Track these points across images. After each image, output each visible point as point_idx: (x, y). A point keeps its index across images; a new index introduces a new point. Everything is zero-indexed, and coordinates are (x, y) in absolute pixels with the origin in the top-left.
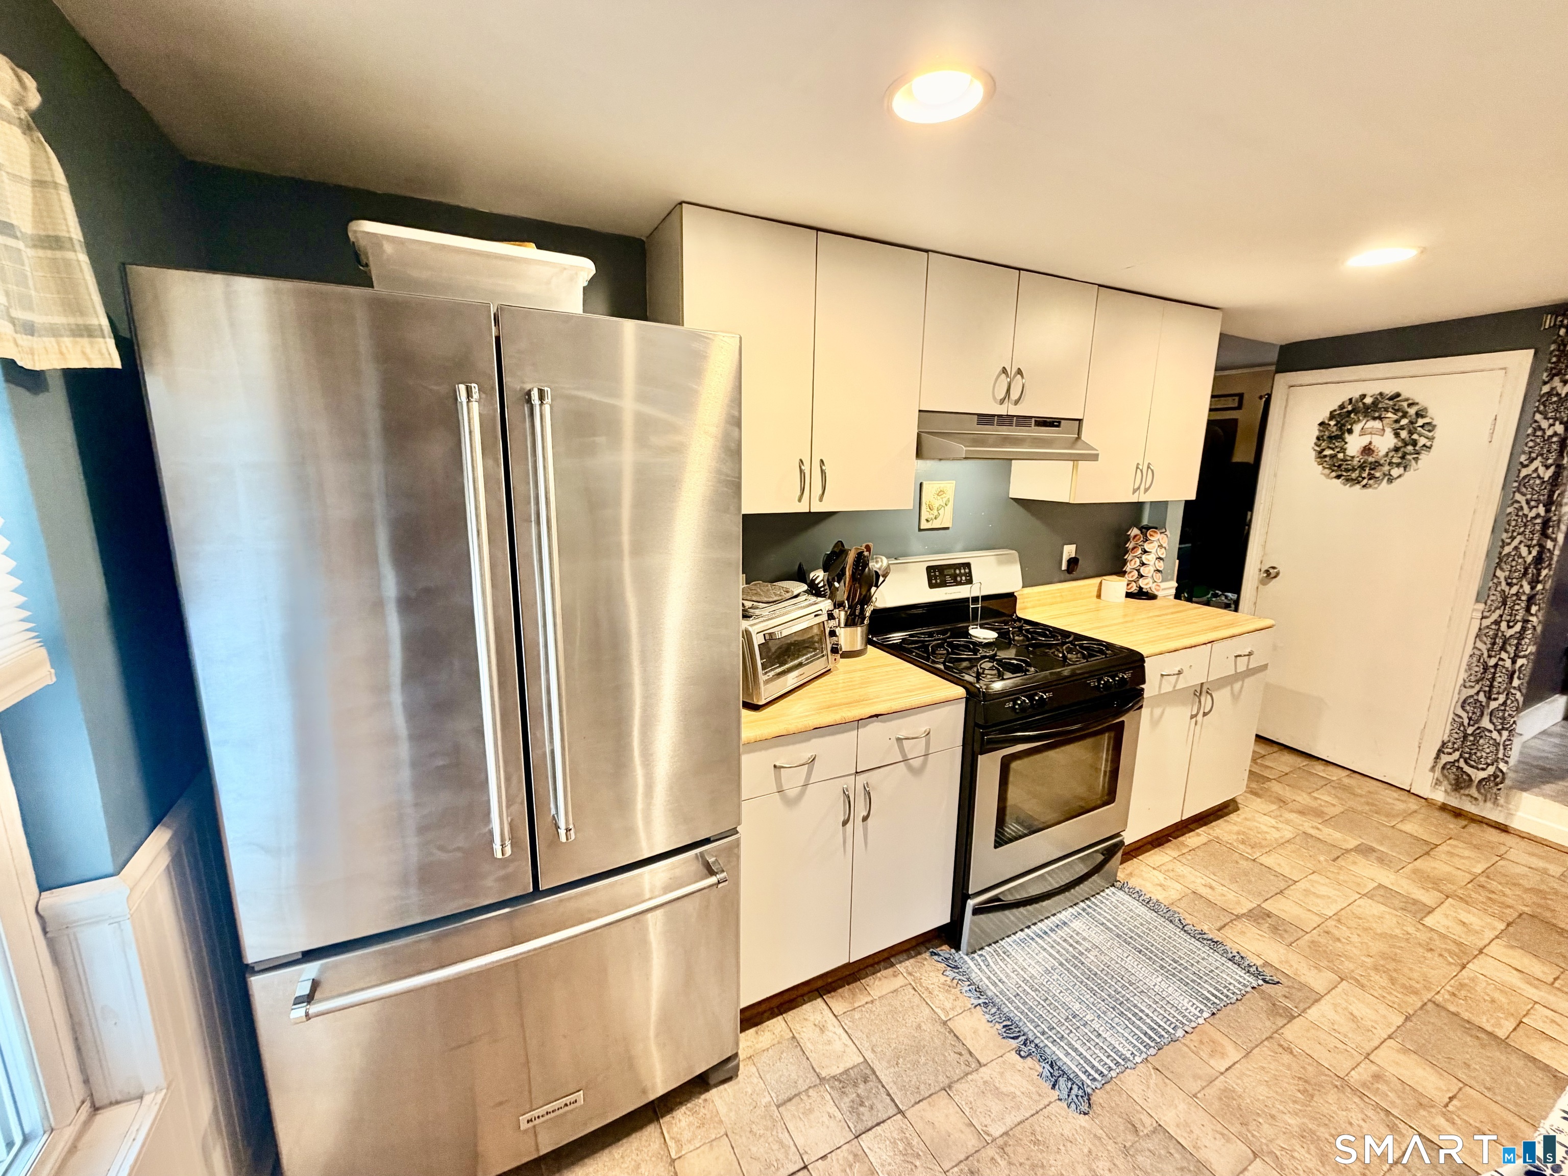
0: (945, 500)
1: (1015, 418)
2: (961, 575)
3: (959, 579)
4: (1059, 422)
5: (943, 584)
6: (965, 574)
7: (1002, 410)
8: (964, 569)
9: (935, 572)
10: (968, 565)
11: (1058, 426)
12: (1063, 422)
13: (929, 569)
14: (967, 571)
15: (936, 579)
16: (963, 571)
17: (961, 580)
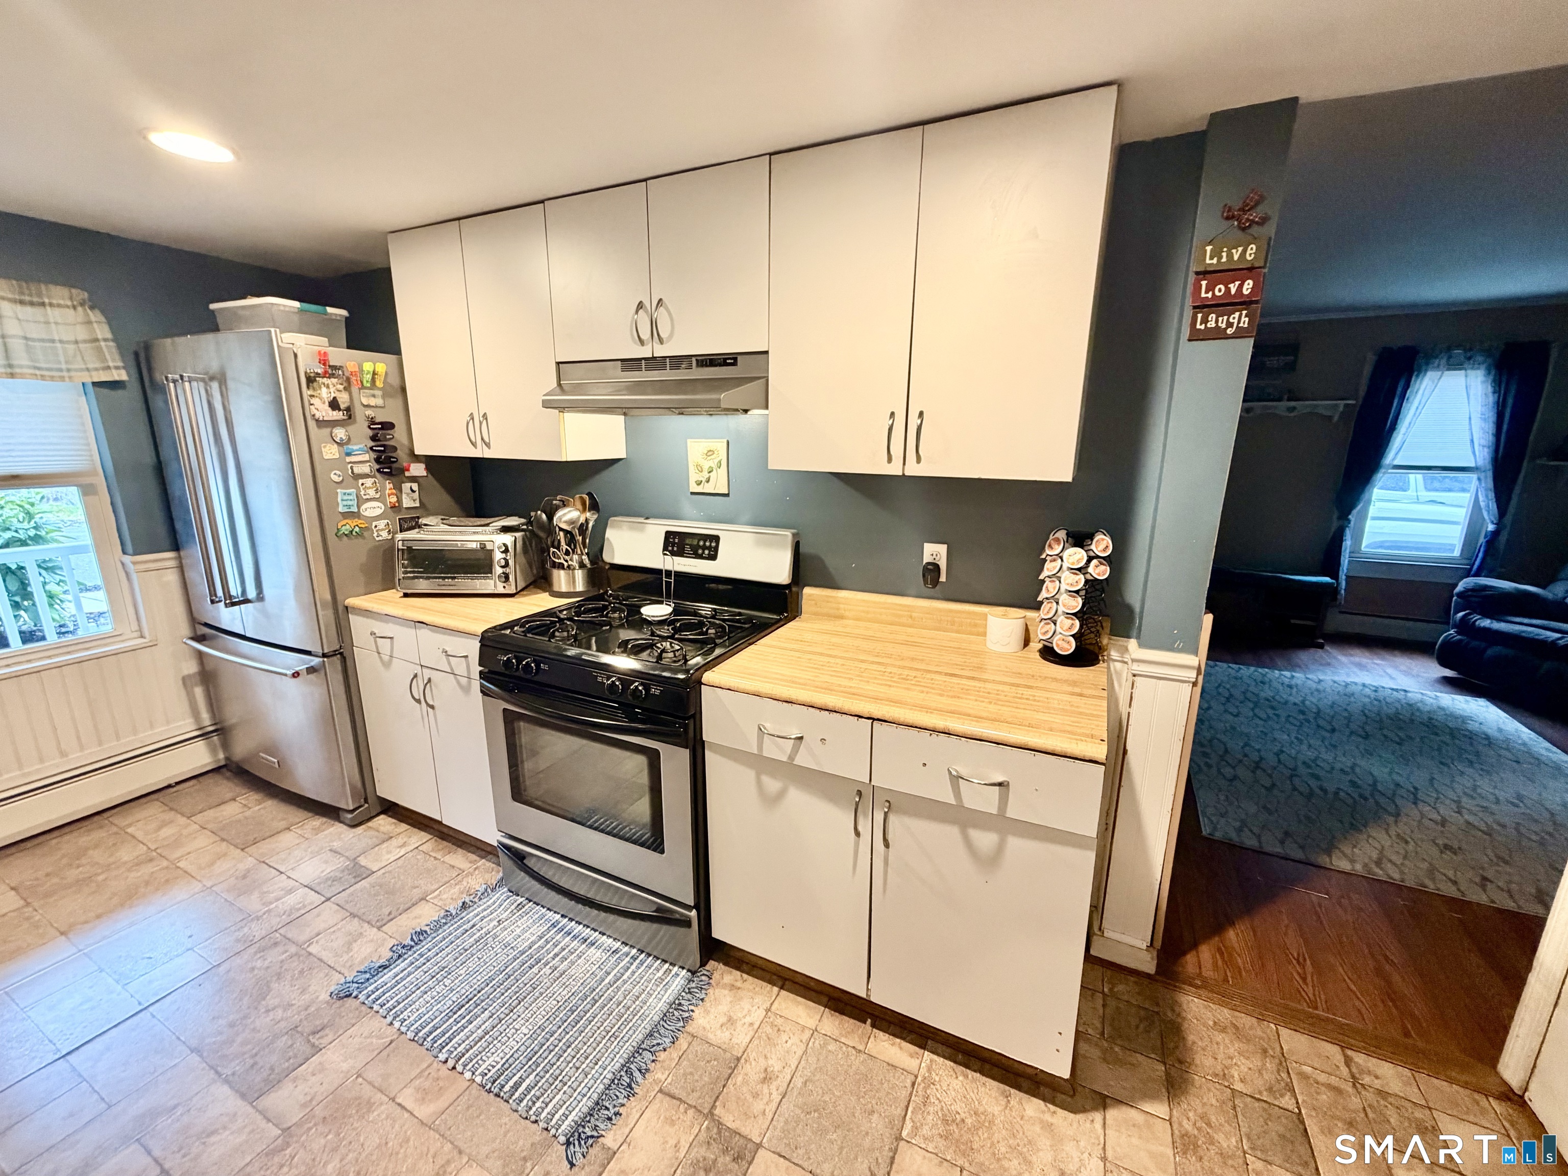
0: (716, 461)
1: (668, 360)
2: (704, 548)
3: (700, 551)
4: (735, 359)
5: (680, 553)
6: (709, 548)
7: (645, 352)
8: (711, 542)
9: (674, 538)
10: (717, 539)
11: (735, 364)
12: (739, 358)
13: (668, 534)
14: (713, 544)
15: (673, 547)
16: (708, 544)
17: (703, 553)
